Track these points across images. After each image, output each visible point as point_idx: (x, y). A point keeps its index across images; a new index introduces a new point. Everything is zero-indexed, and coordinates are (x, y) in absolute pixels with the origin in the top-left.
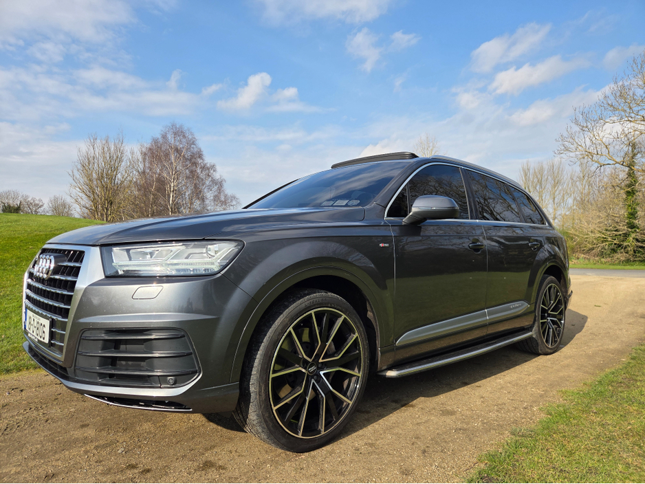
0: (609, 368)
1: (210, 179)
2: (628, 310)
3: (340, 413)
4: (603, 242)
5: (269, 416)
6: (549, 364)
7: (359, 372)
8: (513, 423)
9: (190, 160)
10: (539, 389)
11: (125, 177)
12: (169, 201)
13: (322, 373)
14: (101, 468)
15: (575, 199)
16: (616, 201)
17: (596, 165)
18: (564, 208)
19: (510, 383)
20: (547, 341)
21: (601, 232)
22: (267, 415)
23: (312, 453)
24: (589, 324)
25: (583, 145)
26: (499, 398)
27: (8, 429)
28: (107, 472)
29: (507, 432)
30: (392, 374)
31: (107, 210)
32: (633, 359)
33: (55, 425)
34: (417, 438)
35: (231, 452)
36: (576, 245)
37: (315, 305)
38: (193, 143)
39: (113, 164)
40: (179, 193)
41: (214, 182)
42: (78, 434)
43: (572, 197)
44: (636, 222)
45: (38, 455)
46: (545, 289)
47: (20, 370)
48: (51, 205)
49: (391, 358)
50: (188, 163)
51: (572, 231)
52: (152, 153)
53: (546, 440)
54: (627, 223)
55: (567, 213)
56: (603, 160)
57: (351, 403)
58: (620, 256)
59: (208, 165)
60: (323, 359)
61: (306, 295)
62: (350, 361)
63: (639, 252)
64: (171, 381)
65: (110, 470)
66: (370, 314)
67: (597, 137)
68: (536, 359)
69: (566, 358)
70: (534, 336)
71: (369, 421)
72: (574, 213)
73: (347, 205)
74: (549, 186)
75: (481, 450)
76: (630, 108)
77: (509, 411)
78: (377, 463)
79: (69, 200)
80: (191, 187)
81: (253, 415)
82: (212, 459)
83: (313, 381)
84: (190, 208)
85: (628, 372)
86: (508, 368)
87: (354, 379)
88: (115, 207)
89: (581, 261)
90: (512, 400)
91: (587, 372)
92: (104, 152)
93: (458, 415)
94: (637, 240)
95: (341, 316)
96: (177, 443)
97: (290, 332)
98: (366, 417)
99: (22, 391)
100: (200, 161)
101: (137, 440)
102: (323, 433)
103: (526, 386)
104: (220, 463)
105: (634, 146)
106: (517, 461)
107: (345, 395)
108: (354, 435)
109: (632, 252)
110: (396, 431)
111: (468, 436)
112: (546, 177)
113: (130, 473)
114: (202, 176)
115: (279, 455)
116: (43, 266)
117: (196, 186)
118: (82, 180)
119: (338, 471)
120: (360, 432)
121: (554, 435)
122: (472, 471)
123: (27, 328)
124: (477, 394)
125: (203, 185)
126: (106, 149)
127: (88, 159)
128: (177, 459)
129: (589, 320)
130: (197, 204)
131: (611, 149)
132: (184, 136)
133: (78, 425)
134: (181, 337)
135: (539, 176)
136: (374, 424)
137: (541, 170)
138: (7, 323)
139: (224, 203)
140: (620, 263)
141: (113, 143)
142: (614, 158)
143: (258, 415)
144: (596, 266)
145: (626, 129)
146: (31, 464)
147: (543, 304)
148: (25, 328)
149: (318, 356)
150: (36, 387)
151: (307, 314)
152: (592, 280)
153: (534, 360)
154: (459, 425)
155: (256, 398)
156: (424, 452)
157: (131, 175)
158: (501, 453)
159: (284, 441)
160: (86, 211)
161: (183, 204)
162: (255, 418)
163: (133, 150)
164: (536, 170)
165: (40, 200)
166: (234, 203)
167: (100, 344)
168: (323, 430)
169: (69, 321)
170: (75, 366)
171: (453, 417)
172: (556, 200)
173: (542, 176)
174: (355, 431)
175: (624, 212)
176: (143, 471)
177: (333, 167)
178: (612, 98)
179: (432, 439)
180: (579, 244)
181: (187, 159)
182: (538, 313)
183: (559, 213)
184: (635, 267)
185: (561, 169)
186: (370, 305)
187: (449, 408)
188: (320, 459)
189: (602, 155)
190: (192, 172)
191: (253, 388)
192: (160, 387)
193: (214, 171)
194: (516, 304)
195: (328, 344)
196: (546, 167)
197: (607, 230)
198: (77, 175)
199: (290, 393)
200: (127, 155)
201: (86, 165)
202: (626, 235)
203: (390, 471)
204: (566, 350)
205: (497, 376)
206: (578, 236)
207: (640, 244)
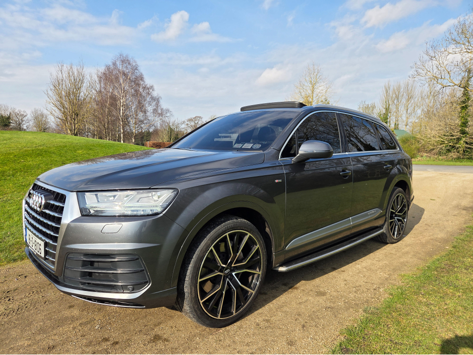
0: (436, 254)
1: (150, 96)
2: (455, 203)
3: (246, 299)
4: (441, 144)
5: (198, 307)
6: (393, 252)
7: (260, 270)
8: (366, 302)
9: (135, 82)
10: (385, 273)
11: (86, 95)
12: (120, 113)
13: (234, 274)
14: (85, 341)
15: (423, 110)
16: (453, 113)
17: (440, 86)
18: (414, 117)
19: (365, 268)
20: (394, 234)
21: (440, 137)
22: (196, 307)
23: (228, 328)
24: (425, 216)
25: (431, 71)
26: (357, 281)
27: (20, 310)
28: (89, 344)
29: (361, 310)
30: (282, 269)
31: (75, 120)
32: (454, 247)
33: (51, 306)
34: (299, 315)
35: (172, 327)
36: (421, 146)
37: (229, 229)
38: (136, 69)
39: (77, 84)
40: (127, 107)
41: (153, 99)
42: (67, 313)
43: (421, 108)
44: (467, 129)
45: (42, 330)
46: (394, 198)
47: (23, 259)
48: (32, 115)
49: (282, 258)
50: (133, 84)
51: (419, 136)
52: (106, 77)
53: (387, 317)
54: (460, 130)
55: (417, 121)
56: (445, 82)
57: (254, 292)
58: (454, 154)
59: (148, 86)
60: (234, 264)
61: (222, 222)
62: (253, 265)
63: (467, 151)
64: (130, 289)
65: (91, 342)
66: (267, 230)
67: (442, 65)
68: (385, 247)
69: (406, 246)
70: (385, 232)
71: (267, 301)
72: (421, 121)
73: (252, 149)
74: (404, 101)
75: (342, 325)
76: (469, 42)
77: (363, 292)
78: (271, 336)
79: (45, 112)
80: (136, 103)
81: (186, 306)
82: (159, 333)
83: (228, 279)
84: (136, 119)
85: (449, 259)
86: (365, 255)
87: (256, 276)
88: (80, 118)
89: (424, 158)
90: (366, 282)
91: (420, 259)
92: (69, 76)
93: (328, 296)
94: (467, 143)
95: (247, 234)
96: (135, 321)
97: (212, 250)
98: (264, 297)
99: (26, 277)
100: (142, 83)
101: (108, 318)
102: (234, 314)
103: (377, 271)
104: (165, 336)
105: (469, 71)
106: (367, 334)
107: (249, 287)
108: (256, 312)
109: (462, 152)
110: (285, 309)
111: (334, 314)
112: (402, 93)
113: (105, 345)
114: (144, 94)
115: (205, 330)
116: (37, 201)
117: (139, 102)
118: (55, 98)
119: (245, 342)
120: (260, 311)
121: (393, 314)
122: (335, 342)
123: (28, 242)
124: (342, 277)
125: (145, 101)
126: (71, 73)
127: (58, 81)
128: (136, 333)
129: (425, 212)
130: (141, 115)
131: (452, 74)
132: (129, 64)
133: (67, 306)
134: (136, 259)
135: (397, 93)
136: (270, 304)
137: (399, 88)
138: (10, 222)
139: (161, 114)
140: (453, 160)
141: (76, 69)
142: (454, 81)
143: (190, 307)
144: (435, 162)
145: (464, 58)
146: (38, 338)
147: (392, 209)
148: (26, 241)
149: (231, 263)
150: (35, 274)
151: (223, 236)
152: (431, 175)
153: (384, 248)
154: (329, 304)
155: (189, 296)
156: (303, 326)
157: (91, 93)
158: (356, 328)
159: (208, 322)
160: (59, 120)
161: (130, 116)
162: (188, 309)
163: (92, 74)
164: (395, 88)
165: (25, 112)
166: (168, 115)
167: (80, 263)
168: (234, 312)
169: (58, 244)
170: (64, 276)
171: (324, 298)
172: (409, 111)
173: (399, 92)
174: (256, 310)
175: (458, 122)
176: (113, 343)
177: (242, 109)
178: (455, 33)
179: (309, 316)
180: (424, 146)
181: (132, 81)
182: (388, 215)
183: (410, 121)
184: (464, 163)
185: (414, 87)
186: (268, 224)
187: (321, 290)
188: (233, 333)
189: (444, 79)
190: (136, 91)
191: (187, 289)
192: (123, 293)
193: (153, 90)
194: (373, 211)
195: (238, 254)
196: (402, 86)
197: (444, 135)
198: (50, 93)
199: (212, 290)
200: (87, 77)
201: (57, 85)
202: (459, 139)
203: (280, 342)
204: (407, 239)
205: (357, 261)
206: (423, 140)
207: (469, 146)
